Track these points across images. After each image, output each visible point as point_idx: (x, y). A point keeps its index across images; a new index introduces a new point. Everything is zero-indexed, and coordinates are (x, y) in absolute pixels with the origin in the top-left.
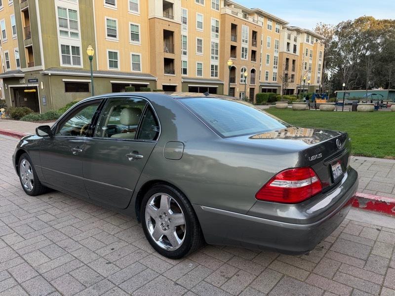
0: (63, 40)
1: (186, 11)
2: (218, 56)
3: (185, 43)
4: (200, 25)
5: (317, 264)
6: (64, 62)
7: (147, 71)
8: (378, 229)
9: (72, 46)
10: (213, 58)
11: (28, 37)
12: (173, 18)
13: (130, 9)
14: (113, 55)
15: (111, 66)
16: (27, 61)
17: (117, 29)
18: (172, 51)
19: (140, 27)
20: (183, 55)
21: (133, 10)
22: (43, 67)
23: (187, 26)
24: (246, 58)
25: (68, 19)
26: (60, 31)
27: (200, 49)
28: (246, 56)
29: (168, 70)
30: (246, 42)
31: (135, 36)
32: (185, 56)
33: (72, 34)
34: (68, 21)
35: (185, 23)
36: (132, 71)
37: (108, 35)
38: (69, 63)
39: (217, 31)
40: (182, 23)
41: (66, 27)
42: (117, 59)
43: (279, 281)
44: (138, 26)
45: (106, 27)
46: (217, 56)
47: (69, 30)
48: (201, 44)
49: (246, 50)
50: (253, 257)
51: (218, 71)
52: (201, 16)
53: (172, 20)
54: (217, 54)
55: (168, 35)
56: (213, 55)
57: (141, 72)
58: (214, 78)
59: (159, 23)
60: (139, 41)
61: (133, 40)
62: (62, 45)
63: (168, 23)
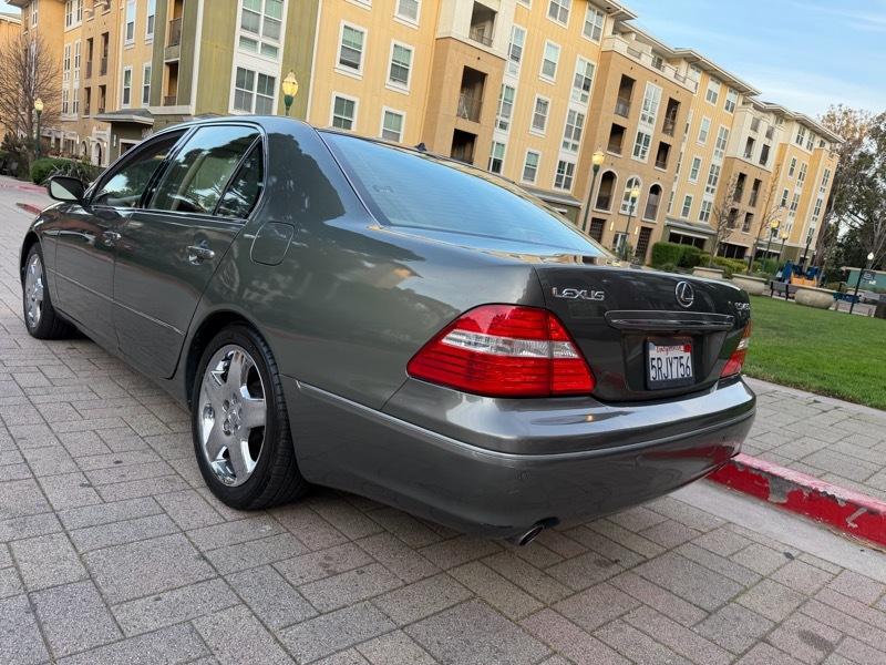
0: (244, 58)
1: (523, 32)
2: (580, 144)
3: (508, 105)
4: (549, 68)
5: (576, 592)
6: (238, 105)
8: (788, 555)
9: (260, 75)
10: (566, 144)
11: (174, 41)
12: (490, 44)
13: (400, 12)
14: (344, 106)
16: (165, 92)
17: (363, 51)
18: (476, 117)
19: (413, 54)
20: (497, 129)
21: (405, 14)
22: (192, 109)
23: (519, 66)
24: (643, 157)
25: (263, 14)
26: (242, 38)
27: (539, 122)
28: (644, 152)
29: (459, 156)
30: (650, 121)
31: (399, 73)
32: (502, 131)
33: (266, 47)
34: (262, 18)
35: (517, 59)
37: (342, 62)
38: (248, 108)
39: (586, 88)
40: (508, 58)
41: (256, 31)
42: (352, 117)
43: (453, 607)
44: (409, 51)
45: (340, 44)
46: (576, 142)
47: (260, 39)
48: (545, 112)
49: (647, 140)
50: (425, 542)
51: (574, 177)
52: (557, 48)
53: (487, 49)
54: (577, 138)
55: (473, 80)
56: (567, 140)
58: (562, 190)
59: (457, 50)
60: (406, 83)
61: (394, 80)
62: (239, 69)
63: (477, 54)
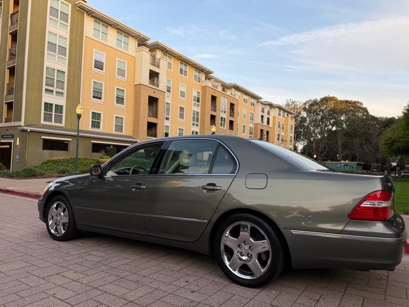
0: (47, 98)
1: (170, 81)
2: (199, 123)
3: (168, 110)
4: (183, 94)
6: (45, 120)
7: (130, 134)
9: (56, 105)
10: (194, 124)
11: (10, 92)
12: (158, 86)
13: (118, 75)
14: (96, 116)
15: (93, 126)
16: (5, 116)
17: (103, 92)
18: (156, 116)
19: (125, 92)
20: (165, 120)
21: (120, 76)
22: (22, 123)
23: (170, 94)
24: (224, 127)
25: (56, 79)
26: (46, 89)
27: (182, 116)
28: (224, 125)
29: (150, 133)
30: (225, 112)
31: (120, 100)
32: (167, 121)
33: (57, 92)
34: (55, 81)
35: (169, 91)
36: (114, 132)
37: (94, 97)
38: (51, 121)
39: (198, 101)
40: (166, 91)
41: (52, 86)
42: (100, 120)
44: (123, 91)
45: (92, 89)
46: (197, 123)
47: (55, 89)
48: (183, 112)
49: (225, 120)
52: (184, 86)
53: (157, 88)
54: (197, 121)
55: (153, 101)
56: (194, 122)
57: (123, 133)
59: (145, 89)
60: (123, 104)
61: (118, 103)
62: (45, 103)
63: (153, 90)
